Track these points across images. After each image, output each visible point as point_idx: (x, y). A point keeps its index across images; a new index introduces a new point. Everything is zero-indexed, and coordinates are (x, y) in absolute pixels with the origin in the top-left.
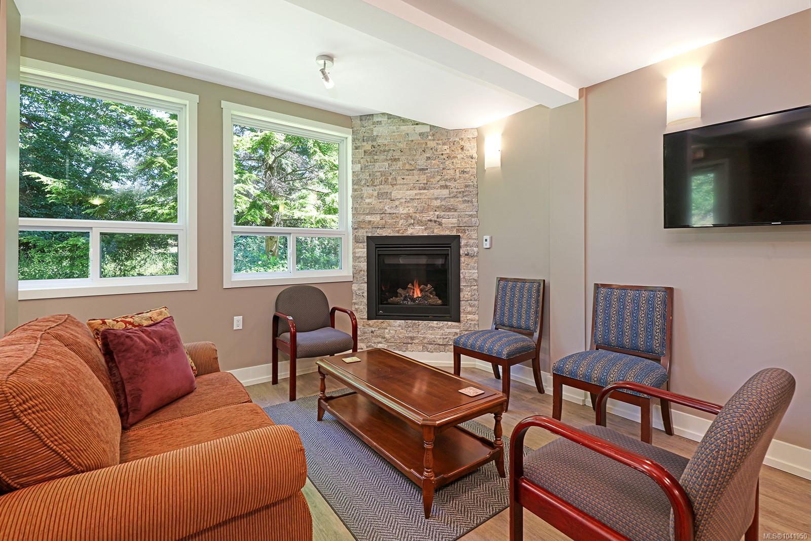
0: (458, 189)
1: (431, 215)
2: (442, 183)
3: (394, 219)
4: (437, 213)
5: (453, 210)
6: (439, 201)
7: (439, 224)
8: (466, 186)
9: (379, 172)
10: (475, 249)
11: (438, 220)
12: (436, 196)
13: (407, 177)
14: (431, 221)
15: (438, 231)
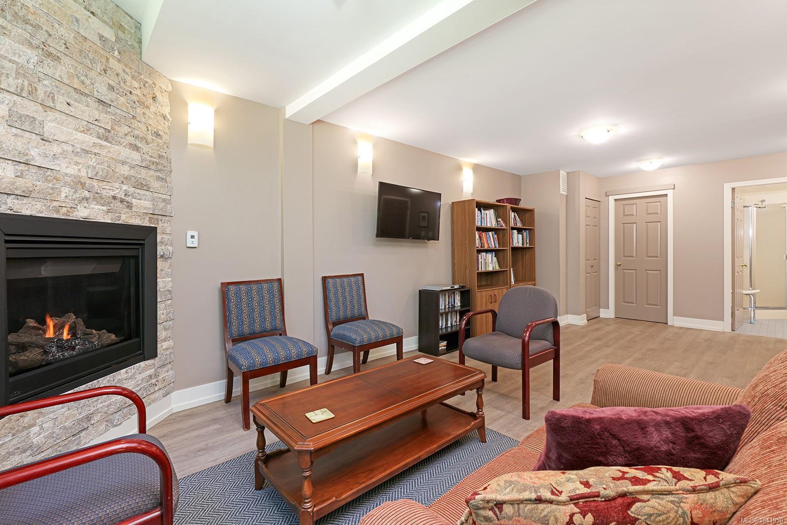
0: (151, 156)
1: (118, 189)
2: (132, 140)
3: (49, 181)
4: (125, 187)
5: (145, 188)
6: (126, 168)
7: (128, 207)
8: (160, 157)
9: (13, 62)
10: (169, 247)
11: (127, 199)
12: (121, 158)
13: (76, 104)
14: (114, 198)
15: (127, 218)
